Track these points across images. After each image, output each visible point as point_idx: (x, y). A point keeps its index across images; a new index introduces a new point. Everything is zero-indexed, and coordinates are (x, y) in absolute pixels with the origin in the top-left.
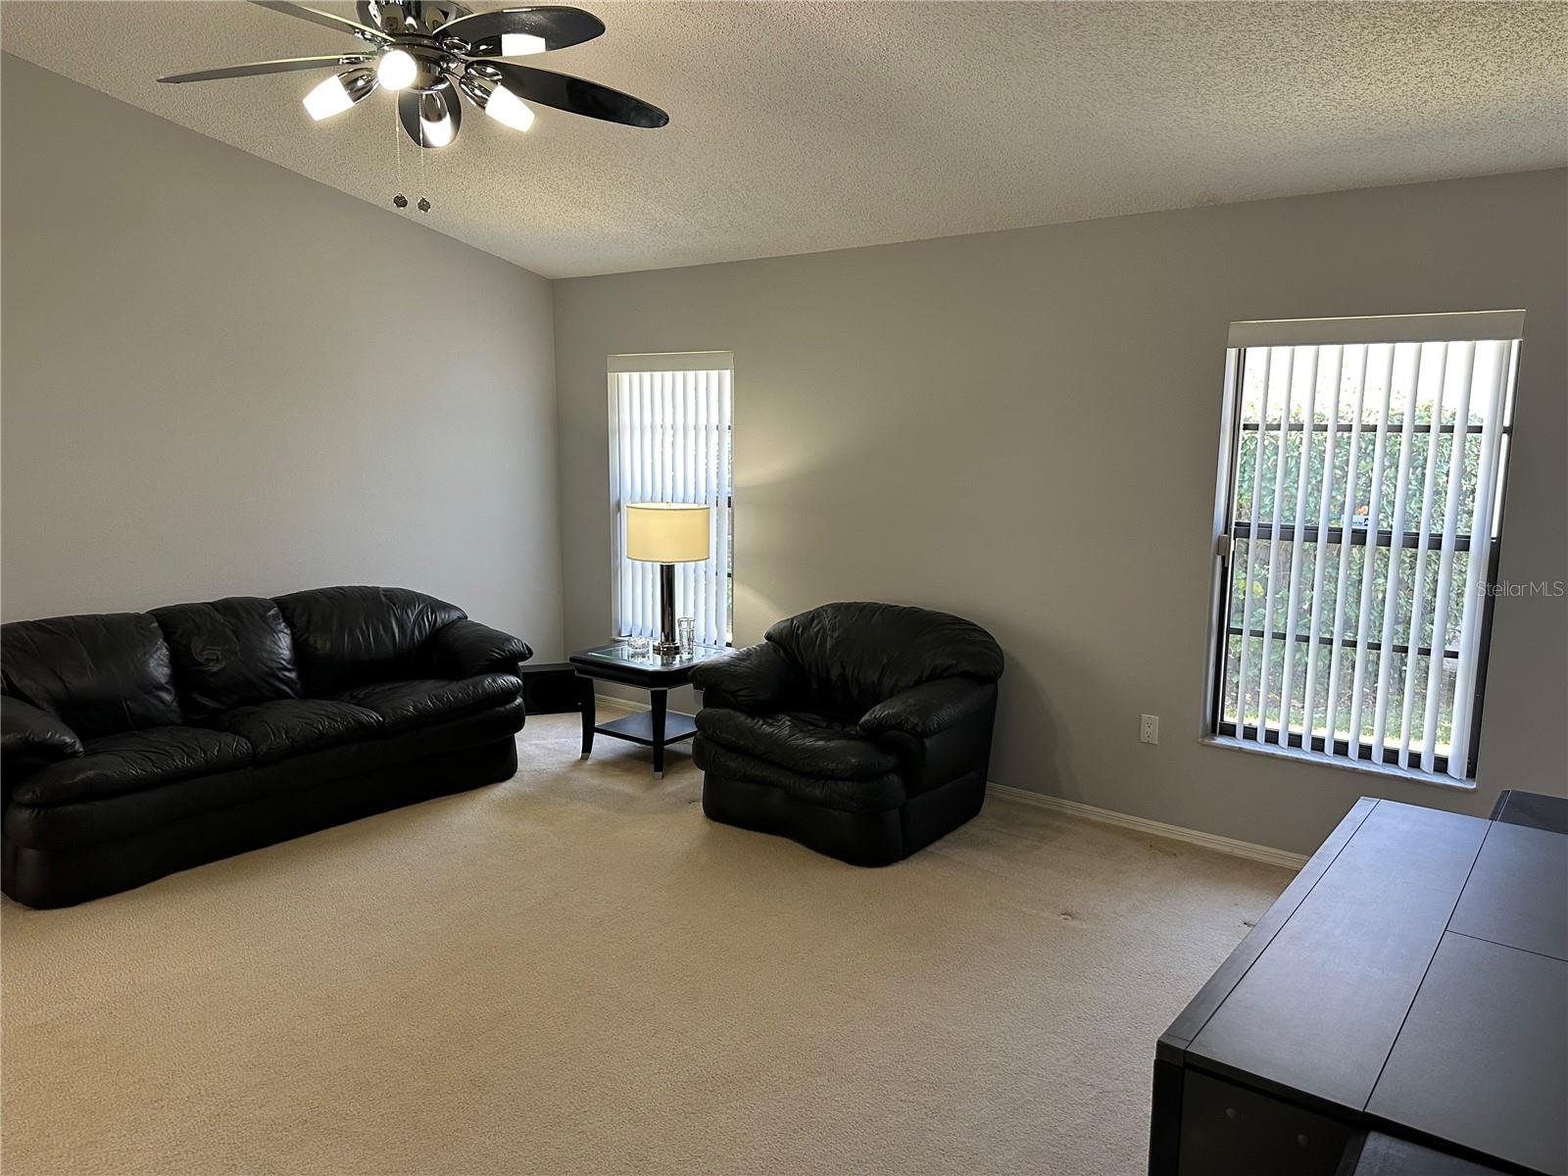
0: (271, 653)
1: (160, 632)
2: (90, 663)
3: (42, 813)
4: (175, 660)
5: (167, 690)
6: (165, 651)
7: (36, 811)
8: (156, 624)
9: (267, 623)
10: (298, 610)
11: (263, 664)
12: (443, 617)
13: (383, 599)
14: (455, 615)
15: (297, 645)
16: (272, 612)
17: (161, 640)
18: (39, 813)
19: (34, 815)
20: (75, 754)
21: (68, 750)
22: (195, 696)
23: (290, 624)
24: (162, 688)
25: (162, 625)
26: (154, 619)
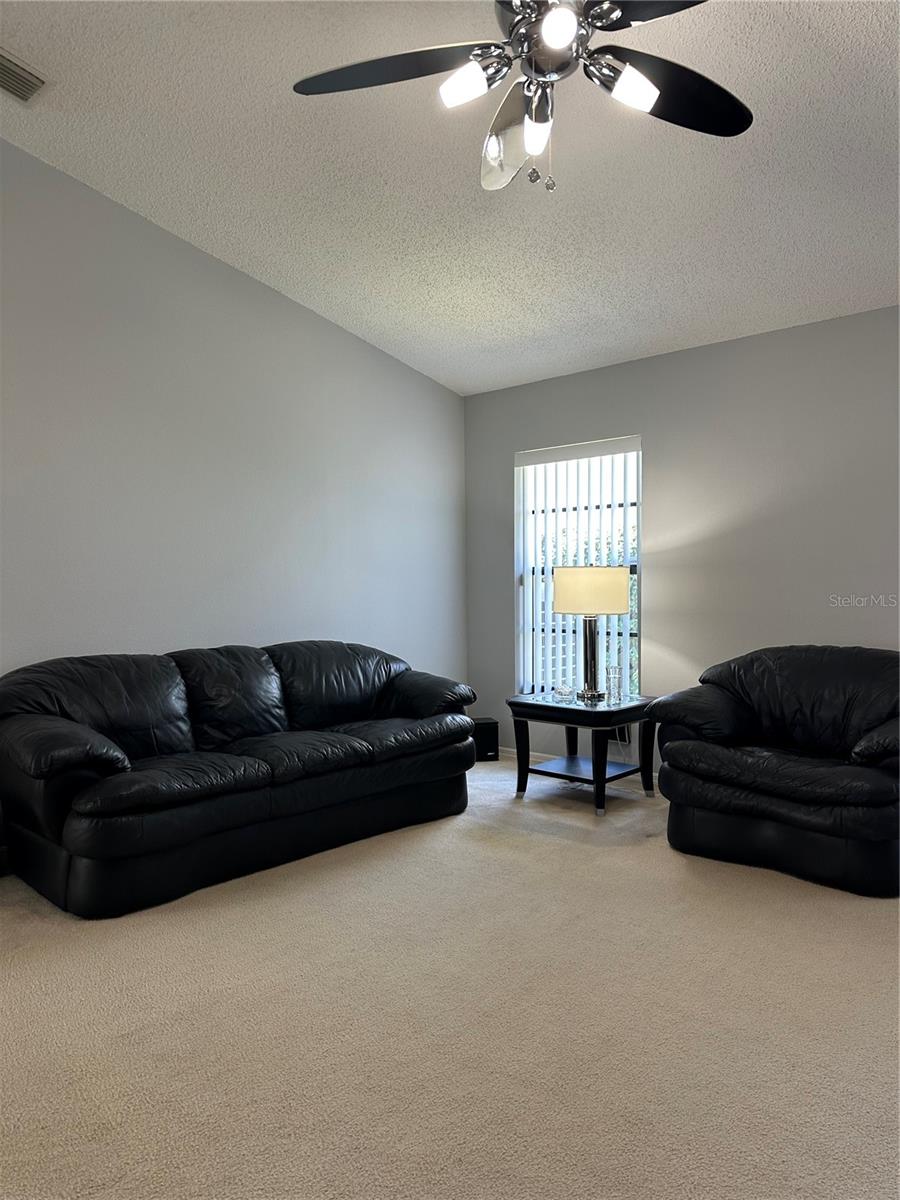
0: (266, 691)
1: (177, 670)
2: (125, 693)
3: (101, 823)
4: (191, 696)
5: (184, 721)
6: (182, 687)
7: (95, 821)
8: (174, 664)
9: (260, 665)
10: (284, 657)
11: (261, 700)
12: (395, 668)
13: (349, 651)
14: (403, 667)
15: (285, 687)
16: (264, 658)
17: (179, 677)
18: (97, 822)
19: (93, 824)
20: (124, 769)
21: (120, 765)
22: (206, 727)
23: (279, 669)
24: (180, 718)
25: (178, 665)
26: (171, 659)
